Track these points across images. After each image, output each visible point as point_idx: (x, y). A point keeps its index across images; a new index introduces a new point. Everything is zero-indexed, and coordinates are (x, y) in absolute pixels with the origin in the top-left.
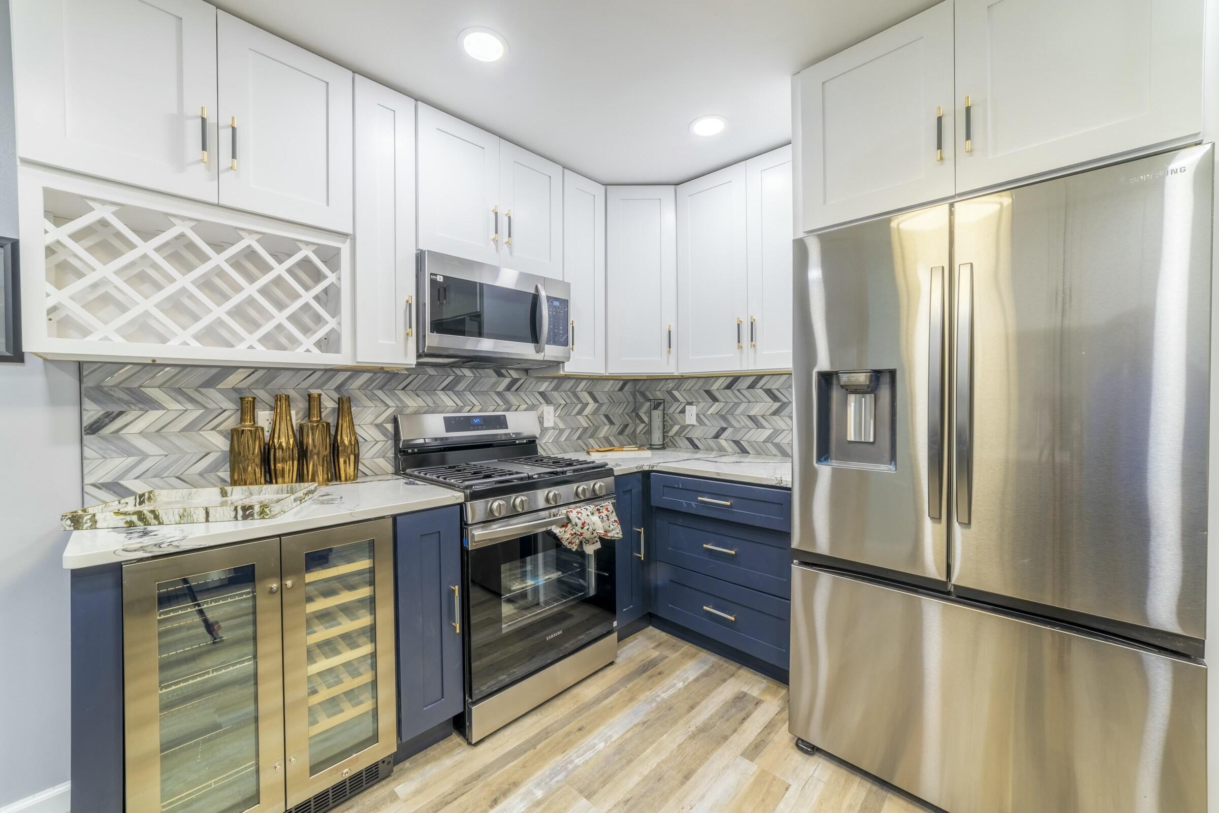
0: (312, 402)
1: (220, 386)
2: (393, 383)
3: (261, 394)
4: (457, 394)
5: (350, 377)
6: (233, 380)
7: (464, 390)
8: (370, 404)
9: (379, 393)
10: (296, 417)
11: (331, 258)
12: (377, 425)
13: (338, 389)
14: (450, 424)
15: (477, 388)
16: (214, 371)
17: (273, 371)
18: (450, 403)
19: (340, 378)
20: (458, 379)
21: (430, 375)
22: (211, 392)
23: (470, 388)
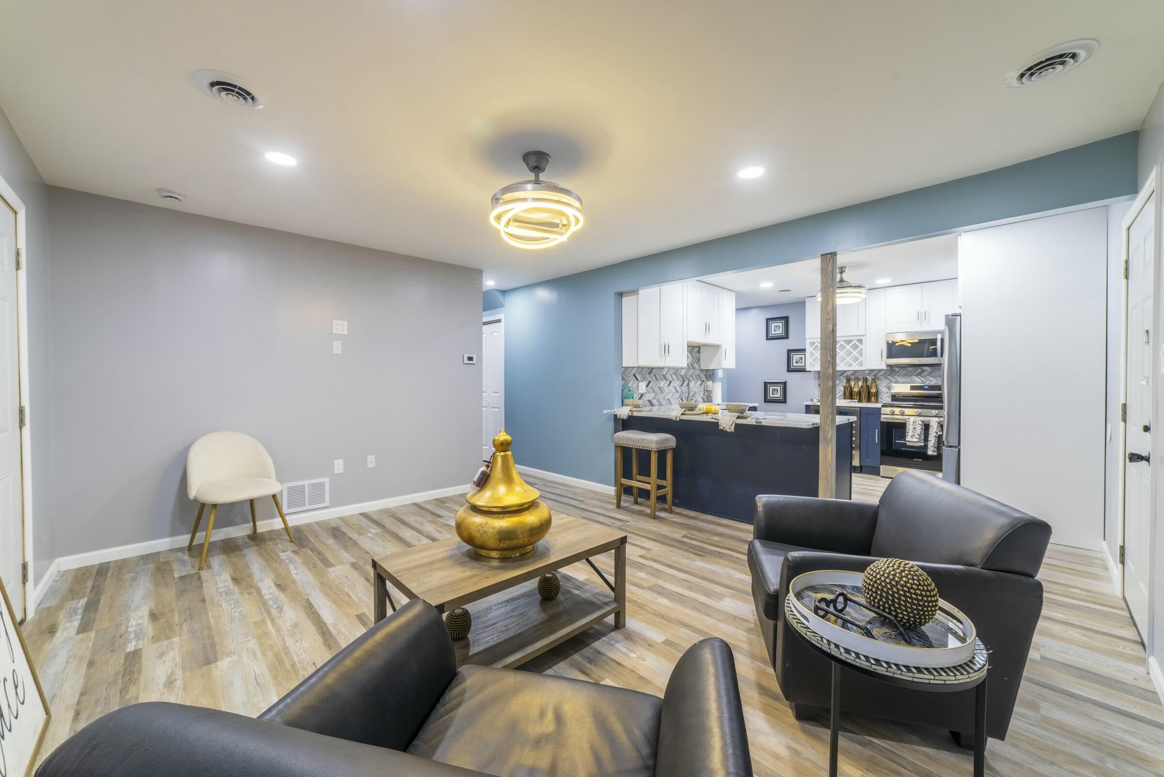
0: (865, 380)
1: (844, 375)
2: (894, 373)
3: (853, 377)
4: (922, 377)
5: (878, 372)
6: (846, 374)
7: (927, 375)
8: (884, 380)
9: (889, 377)
10: (860, 383)
11: (860, 341)
12: (887, 387)
13: (874, 376)
14: (912, 388)
15: (934, 374)
16: (842, 372)
17: (855, 372)
18: (919, 380)
19: (875, 372)
20: (923, 371)
21: (910, 371)
22: (842, 377)
23: (929, 374)
